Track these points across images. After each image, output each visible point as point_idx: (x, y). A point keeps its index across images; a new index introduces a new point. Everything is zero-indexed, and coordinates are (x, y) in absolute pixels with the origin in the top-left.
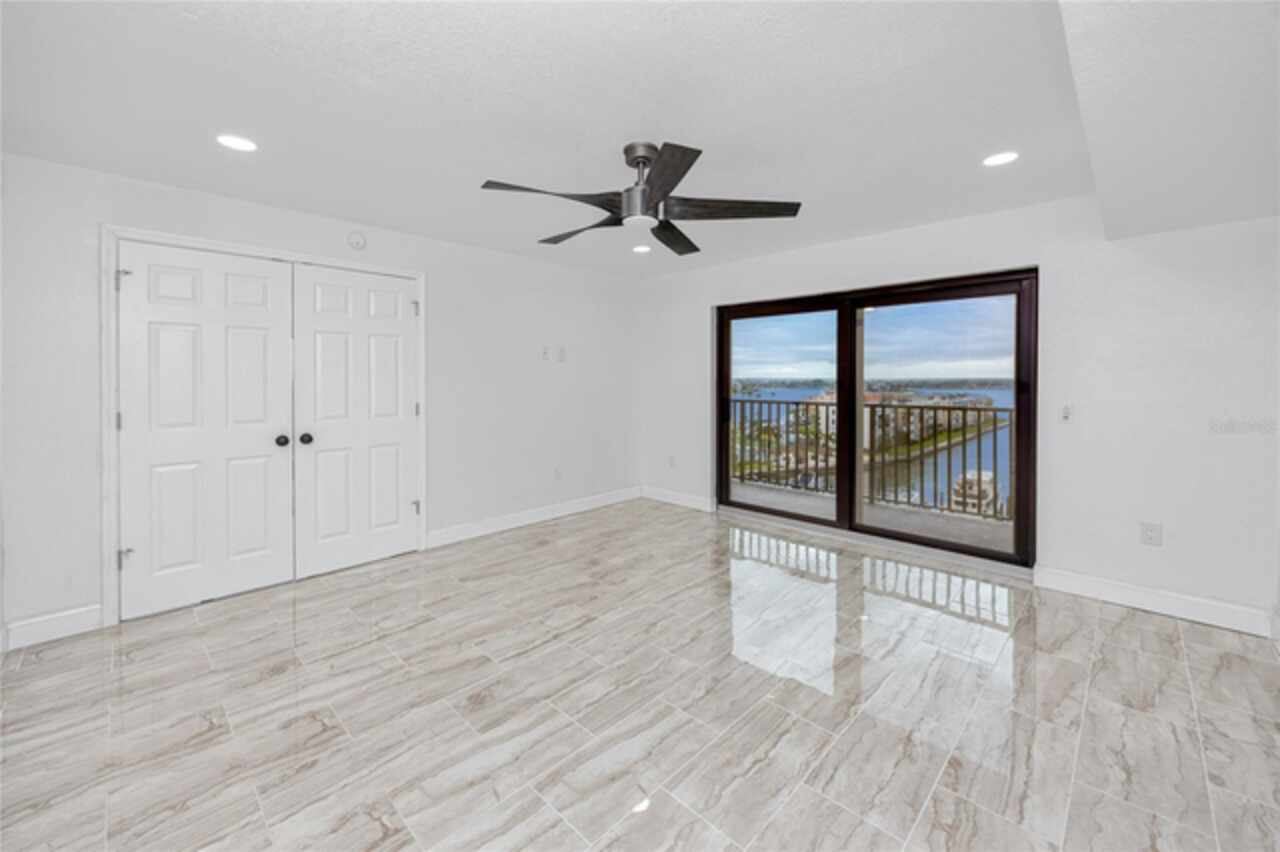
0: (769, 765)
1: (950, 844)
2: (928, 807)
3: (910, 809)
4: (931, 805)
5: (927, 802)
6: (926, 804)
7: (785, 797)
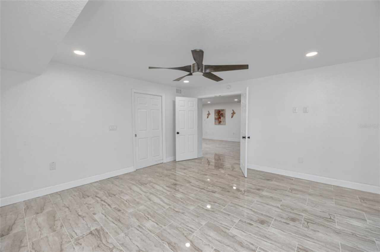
0: (146, 219)
1: (108, 248)
2: (120, 247)
3: (121, 243)
4: (121, 249)
5: (121, 248)
6: (121, 247)
7: (136, 220)
